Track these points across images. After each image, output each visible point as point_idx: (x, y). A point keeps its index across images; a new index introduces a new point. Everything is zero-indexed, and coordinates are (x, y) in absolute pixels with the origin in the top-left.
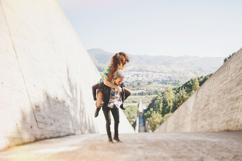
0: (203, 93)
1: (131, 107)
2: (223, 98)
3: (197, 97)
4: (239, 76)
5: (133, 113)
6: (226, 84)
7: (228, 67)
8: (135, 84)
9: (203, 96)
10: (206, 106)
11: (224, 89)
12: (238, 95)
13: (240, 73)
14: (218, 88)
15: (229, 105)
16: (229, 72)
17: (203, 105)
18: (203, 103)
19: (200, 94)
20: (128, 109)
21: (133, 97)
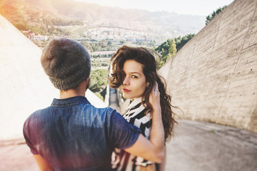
0: (179, 62)
1: (100, 71)
2: (206, 74)
3: (171, 67)
4: (232, 42)
5: (103, 79)
6: (211, 53)
7: (217, 27)
8: (105, 44)
9: (180, 66)
10: (182, 81)
11: (208, 60)
12: (228, 72)
13: (234, 38)
14: (199, 58)
15: (213, 85)
16: (217, 35)
17: (179, 80)
18: (179, 76)
19: (175, 64)
20: (96, 73)
21: (102, 59)
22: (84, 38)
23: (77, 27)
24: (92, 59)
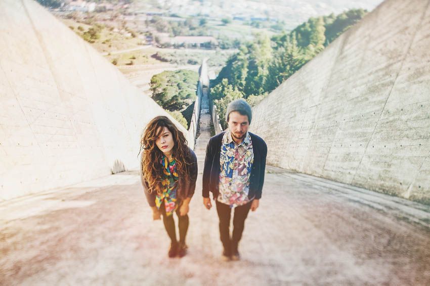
1: (185, 72)
3: (341, 58)
5: (188, 87)
8: (195, 23)
10: (374, 90)
17: (362, 88)
20: (178, 76)
22: (158, 10)
24: (171, 50)
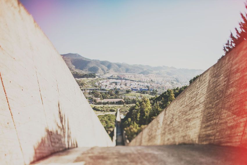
0: (169, 111)
1: (109, 116)
3: (165, 114)
5: (111, 122)
8: (113, 93)
9: (170, 114)
11: (182, 111)
13: (191, 101)
14: (179, 110)
15: (185, 124)
16: (185, 98)
17: (169, 122)
18: (169, 119)
19: (167, 112)
20: (106, 118)
21: (110, 106)
22: (95, 87)
23: (90, 79)
24: (102, 106)
